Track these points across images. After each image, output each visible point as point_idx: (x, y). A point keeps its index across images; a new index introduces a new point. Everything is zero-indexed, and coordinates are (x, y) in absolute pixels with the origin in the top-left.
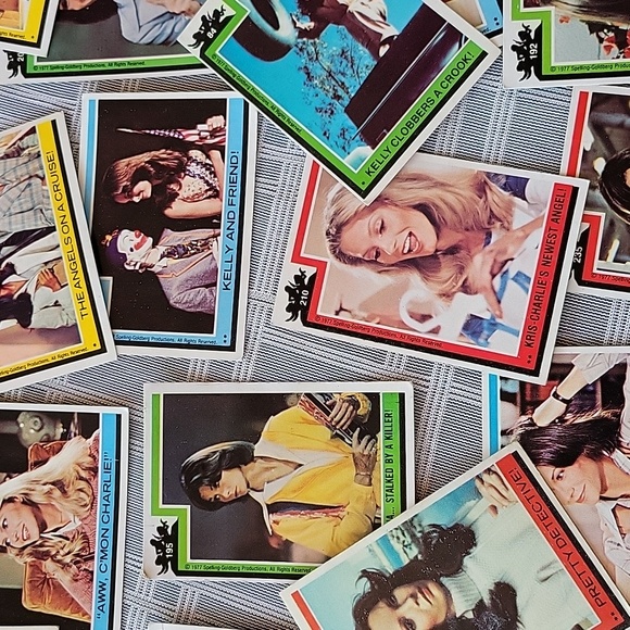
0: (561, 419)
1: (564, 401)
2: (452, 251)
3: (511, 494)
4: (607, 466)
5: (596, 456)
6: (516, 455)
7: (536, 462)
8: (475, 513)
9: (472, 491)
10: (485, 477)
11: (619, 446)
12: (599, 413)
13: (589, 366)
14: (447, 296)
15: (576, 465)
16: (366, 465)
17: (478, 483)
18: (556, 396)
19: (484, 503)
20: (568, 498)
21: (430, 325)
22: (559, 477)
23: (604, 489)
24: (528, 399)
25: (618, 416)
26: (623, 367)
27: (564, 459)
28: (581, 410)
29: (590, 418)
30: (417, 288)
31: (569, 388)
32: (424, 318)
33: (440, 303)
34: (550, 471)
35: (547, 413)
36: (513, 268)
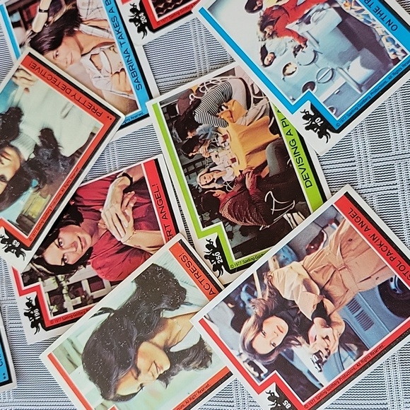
0: (47, 22)
1: (45, 11)
3: (34, 76)
4: (79, 37)
5: (72, 33)
6: (30, 54)
7: (42, 53)
8: (18, 97)
9: (12, 85)
10: (17, 74)
11: (82, 21)
12: (65, 8)
15: (63, 44)
17: (14, 80)
18: (40, 11)
19: (21, 89)
20: (65, 65)
22: (57, 55)
23: (82, 49)
24: (27, 20)
25: (75, 5)
27: (55, 44)
28: (56, 12)
29: (62, 14)
34: (51, 54)
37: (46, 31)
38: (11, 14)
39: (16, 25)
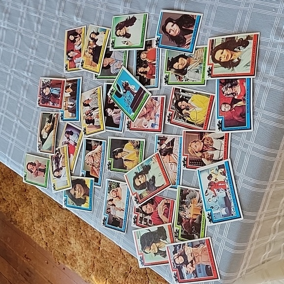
0: (165, 148)
1: (166, 144)
2: (149, 112)
3: (157, 160)
4: (170, 157)
5: (169, 155)
6: (158, 153)
7: (161, 155)
8: (151, 163)
9: (151, 159)
10: (153, 157)
11: (172, 153)
12: (170, 147)
13: (170, 138)
14: (149, 121)
16: (138, 153)
19: (153, 162)
21: (147, 126)
23: (170, 160)
24: (161, 144)
25: (173, 148)
26: (174, 139)
27: (165, 155)
28: (168, 146)
30: (145, 120)
31: (166, 142)
32: (146, 125)
33: (148, 122)
34: (163, 157)
35: (164, 146)
36: (157, 114)
37: (164, 150)
38: (158, 139)
39: (158, 143)
